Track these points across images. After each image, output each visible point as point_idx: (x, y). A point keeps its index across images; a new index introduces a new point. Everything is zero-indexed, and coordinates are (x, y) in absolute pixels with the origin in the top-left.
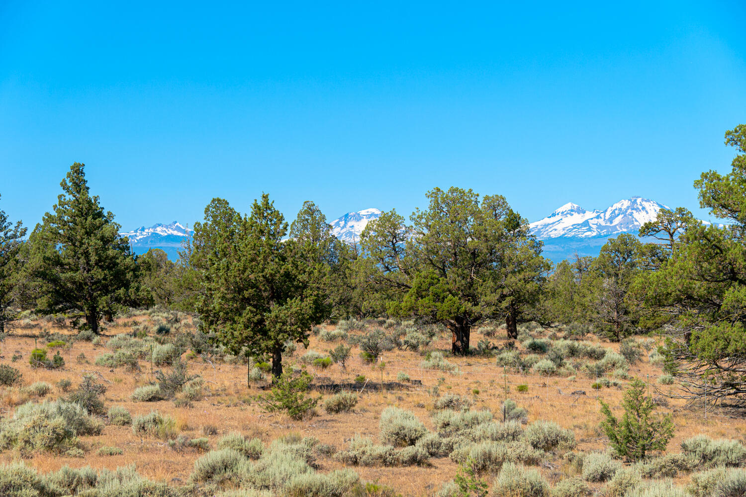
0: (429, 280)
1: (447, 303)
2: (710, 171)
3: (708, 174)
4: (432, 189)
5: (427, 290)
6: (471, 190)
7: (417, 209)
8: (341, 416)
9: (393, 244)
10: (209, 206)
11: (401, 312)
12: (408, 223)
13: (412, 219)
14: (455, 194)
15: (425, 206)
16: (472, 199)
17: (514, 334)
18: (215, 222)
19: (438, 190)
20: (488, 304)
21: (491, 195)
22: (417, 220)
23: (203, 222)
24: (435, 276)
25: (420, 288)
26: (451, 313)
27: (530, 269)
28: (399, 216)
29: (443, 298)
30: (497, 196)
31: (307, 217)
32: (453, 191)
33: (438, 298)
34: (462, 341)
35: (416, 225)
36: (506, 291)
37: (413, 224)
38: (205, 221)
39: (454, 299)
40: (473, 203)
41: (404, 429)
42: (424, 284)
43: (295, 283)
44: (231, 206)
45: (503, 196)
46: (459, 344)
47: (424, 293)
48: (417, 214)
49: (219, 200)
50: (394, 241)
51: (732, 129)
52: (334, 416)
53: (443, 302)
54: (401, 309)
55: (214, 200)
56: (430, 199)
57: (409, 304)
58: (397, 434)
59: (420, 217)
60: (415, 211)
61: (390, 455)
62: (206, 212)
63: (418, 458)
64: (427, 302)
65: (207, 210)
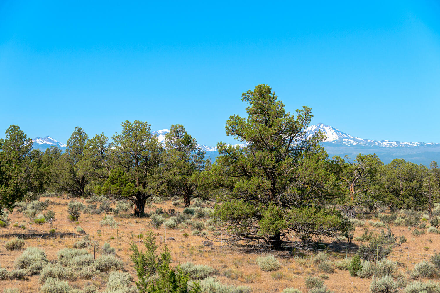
0: (118, 174)
1: (127, 187)
2: (235, 115)
3: (233, 117)
4: (124, 122)
5: (117, 179)
6: (146, 122)
7: (116, 133)
8: (14, 252)
9: (102, 153)
10: (8, 130)
11: (102, 192)
12: (111, 141)
13: (113, 139)
14: (137, 125)
15: (120, 131)
16: (147, 127)
17: (188, 204)
18: (11, 138)
19: (128, 122)
20: (152, 188)
21: (175, 125)
22: (116, 139)
23: (4, 139)
24: (121, 171)
25: (113, 178)
26: (129, 193)
27: (177, 168)
28: (105, 137)
29: (126, 184)
30: (178, 125)
31: (77, 136)
32: (136, 122)
33: (123, 184)
34: (140, 209)
35: (115, 142)
36: (164, 180)
37: (113, 141)
38: (6, 138)
39: (131, 184)
40: (147, 130)
41: (27, 259)
42: (115, 176)
43: (4, 176)
44: (21, 130)
45: (182, 125)
46: (138, 210)
47: (115, 181)
48: (116, 136)
49: (14, 126)
50: (102, 151)
51: (245, 92)
52: (10, 252)
53: (125, 186)
54: (102, 190)
55: (11, 126)
56: (123, 127)
57: (106, 187)
58: (23, 262)
59: (117, 138)
60: (115, 134)
61: (3, 274)
62: (6, 133)
63: (18, 275)
64: (116, 186)
65: (7, 132)
